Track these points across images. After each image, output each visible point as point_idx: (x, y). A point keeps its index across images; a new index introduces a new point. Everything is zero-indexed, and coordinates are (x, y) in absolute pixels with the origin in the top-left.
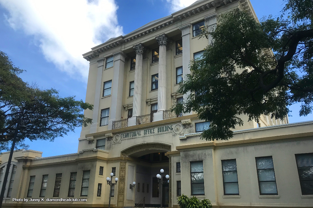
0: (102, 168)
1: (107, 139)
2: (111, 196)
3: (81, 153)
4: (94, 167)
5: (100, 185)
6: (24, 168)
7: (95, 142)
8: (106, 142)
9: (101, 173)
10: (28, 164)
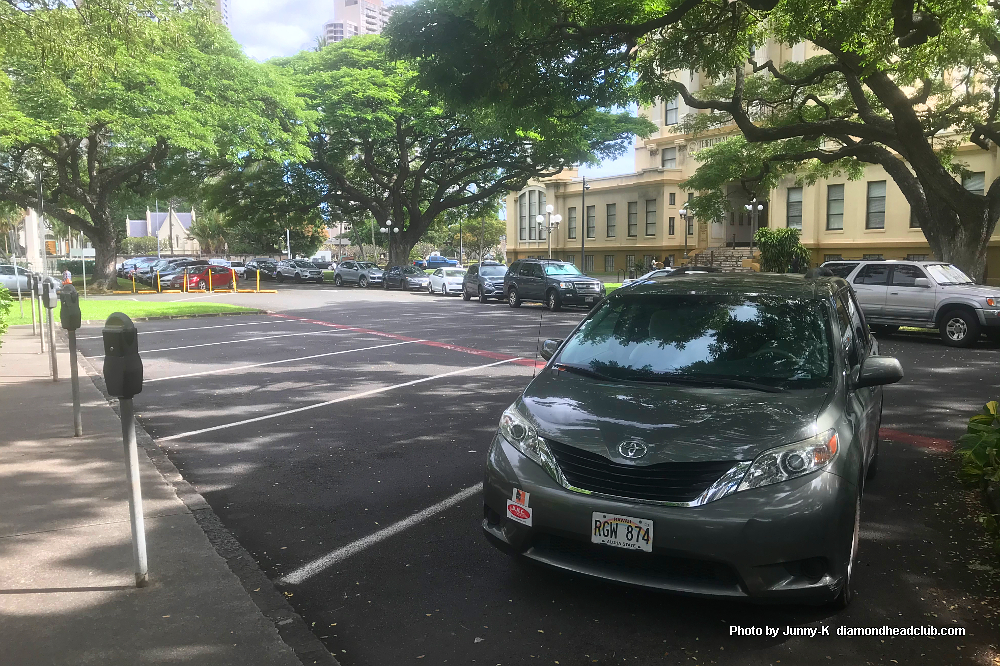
0: (673, 195)
1: (677, 148)
2: (689, 232)
3: (640, 175)
4: (660, 194)
5: (672, 219)
6: (557, 197)
7: (660, 152)
8: (677, 154)
9: (673, 202)
10: (562, 190)
